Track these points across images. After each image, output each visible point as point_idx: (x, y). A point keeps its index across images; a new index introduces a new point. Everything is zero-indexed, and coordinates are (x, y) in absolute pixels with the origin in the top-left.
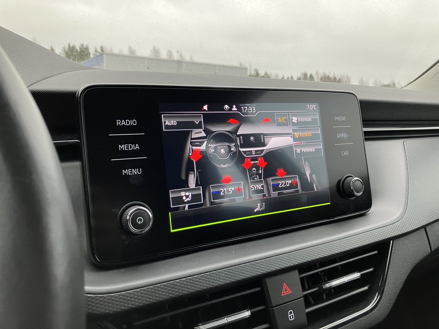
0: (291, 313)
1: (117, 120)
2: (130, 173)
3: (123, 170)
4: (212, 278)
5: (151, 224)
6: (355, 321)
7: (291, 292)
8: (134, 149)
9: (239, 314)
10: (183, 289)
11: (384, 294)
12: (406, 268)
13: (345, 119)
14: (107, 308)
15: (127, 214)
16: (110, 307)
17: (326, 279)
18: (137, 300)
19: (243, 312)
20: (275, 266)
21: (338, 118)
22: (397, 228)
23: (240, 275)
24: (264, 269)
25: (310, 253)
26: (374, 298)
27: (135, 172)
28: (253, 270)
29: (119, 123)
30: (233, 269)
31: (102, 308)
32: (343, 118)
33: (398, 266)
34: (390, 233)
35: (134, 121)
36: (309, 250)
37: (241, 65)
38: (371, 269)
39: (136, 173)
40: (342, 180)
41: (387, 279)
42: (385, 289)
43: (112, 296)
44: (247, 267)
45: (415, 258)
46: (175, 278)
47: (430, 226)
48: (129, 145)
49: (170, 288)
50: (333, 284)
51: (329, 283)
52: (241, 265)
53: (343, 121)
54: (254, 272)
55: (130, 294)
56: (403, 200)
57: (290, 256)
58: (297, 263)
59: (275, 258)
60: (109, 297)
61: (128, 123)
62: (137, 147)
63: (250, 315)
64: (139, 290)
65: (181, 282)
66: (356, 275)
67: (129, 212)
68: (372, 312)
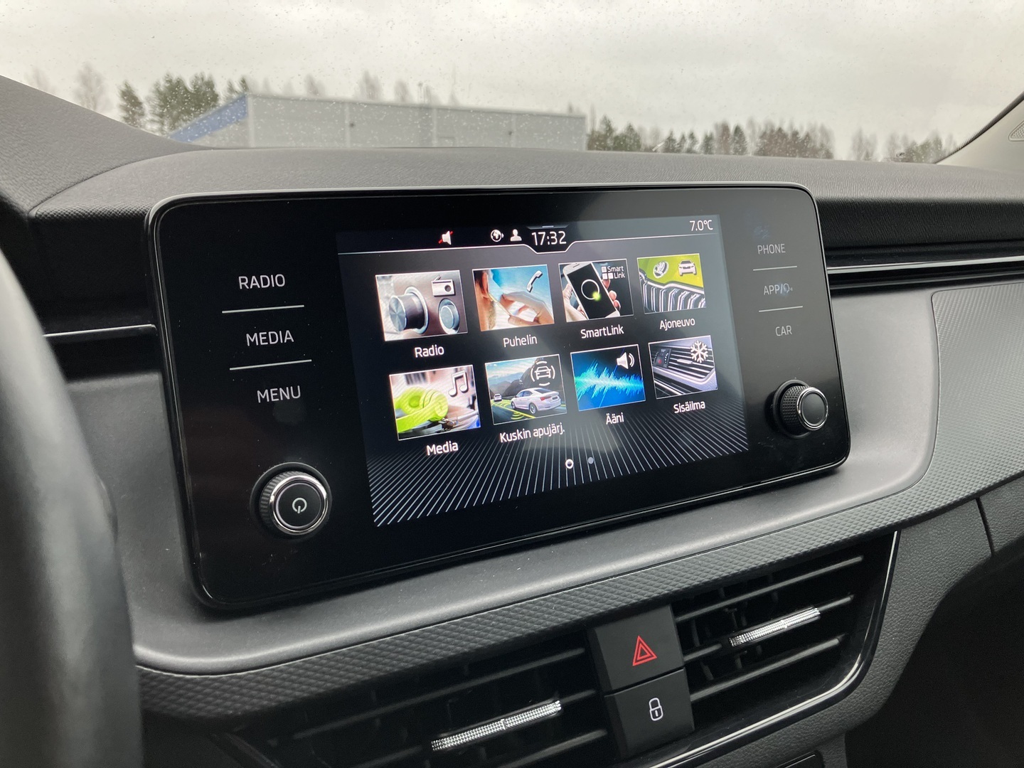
0: (655, 704)
1: (240, 278)
2: (275, 397)
3: (259, 392)
4: (468, 630)
5: (325, 512)
6: (807, 719)
7: (655, 657)
8: (282, 342)
9: (533, 709)
10: (400, 656)
11: (876, 655)
12: (931, 594)
13: (783, 250)
14: (228, 703)
15: (270, 491)
16: (235, 701)
17: (744, 623)
18: (296, 685)
19: (541, 706)
20: (615, 599)
21: (766, 247)
22: (908, 502)
23: (532, 622)
24: (589, 607)
25: (697, 566)
26: (853, 664)
27: (286, 394)
28: (562, 610)
29: (245, 284)
30: (517, 609)
31: (218, 705)
32: (779, 248)
33: (912, 589)
34: (890, 514)
35: (278, 278)
36: (695, 560)
37: (570, 109)
38: (847, 599)
39: (288, 397)
40: (777, 393)
41: (885, 621)
42: (879, 643)
43: (240, 677)
44: (549, 604)
45: (953, 570)
46: (382, 634)
47: (990, 495)
48: (270, 333)
49: (371, 657)
50: (756, 636)
51: (745, 633)
52: (535, 599)
53: (777, 255)
54: (565, 614)
55: (281, 671)
56: (925, 436)
57: (650, 576)
58: (666, 592)
59: (613, 581)
60: (234, 680)
61: (265, 283)
62: (289, 337)
63: (559, 711)
64: (301, 663)
65: (398, 641)
66: (809, 615)
67: (274, 486)
68: (847, 698)
